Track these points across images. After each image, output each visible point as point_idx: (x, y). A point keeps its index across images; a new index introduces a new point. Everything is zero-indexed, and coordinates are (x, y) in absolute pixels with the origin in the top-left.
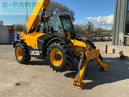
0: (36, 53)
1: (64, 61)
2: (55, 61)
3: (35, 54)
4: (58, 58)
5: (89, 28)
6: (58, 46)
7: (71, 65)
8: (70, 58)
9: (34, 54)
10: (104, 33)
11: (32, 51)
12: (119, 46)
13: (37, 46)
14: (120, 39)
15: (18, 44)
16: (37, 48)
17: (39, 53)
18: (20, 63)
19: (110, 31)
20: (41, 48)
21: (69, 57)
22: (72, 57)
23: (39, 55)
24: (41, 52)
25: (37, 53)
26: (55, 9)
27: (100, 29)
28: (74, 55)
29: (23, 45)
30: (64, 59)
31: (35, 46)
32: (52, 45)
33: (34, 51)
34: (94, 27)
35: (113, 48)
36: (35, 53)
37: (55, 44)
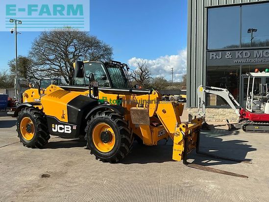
0: (64, 129)
1: (117, 145)
2: (100, 144)
3: (62, 131)
4: (106, 138)
5: (141, 79)
6: (108, 119)
7: (128, 150)
8: (128, 139)
9: (60, 131)
10: (169, 88)
11: (56, 125)
12: (199, 108)
13: (66, 116)
14: (199, 97)
15: (25, 112)
16: (66, 120)
17: (70, 129)
18: (29, 147)
19: (179, 85)
20: (74, 120)
21: (126, 137)
22: (130, 138)
23: (70, 132)
24: (75, 128)
25: (66, 129)
26: (71, 42)
27: (161, 80)
28: (134, 134)
29: (35, 113)
30: (118, 140)
31: (63, 117)
32: (97, 116)
33: (59, 126)
34: (150, 76)
35: (189, 112)
36: (61, 129)
37: (104, 115)
